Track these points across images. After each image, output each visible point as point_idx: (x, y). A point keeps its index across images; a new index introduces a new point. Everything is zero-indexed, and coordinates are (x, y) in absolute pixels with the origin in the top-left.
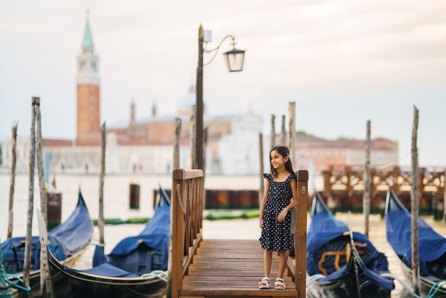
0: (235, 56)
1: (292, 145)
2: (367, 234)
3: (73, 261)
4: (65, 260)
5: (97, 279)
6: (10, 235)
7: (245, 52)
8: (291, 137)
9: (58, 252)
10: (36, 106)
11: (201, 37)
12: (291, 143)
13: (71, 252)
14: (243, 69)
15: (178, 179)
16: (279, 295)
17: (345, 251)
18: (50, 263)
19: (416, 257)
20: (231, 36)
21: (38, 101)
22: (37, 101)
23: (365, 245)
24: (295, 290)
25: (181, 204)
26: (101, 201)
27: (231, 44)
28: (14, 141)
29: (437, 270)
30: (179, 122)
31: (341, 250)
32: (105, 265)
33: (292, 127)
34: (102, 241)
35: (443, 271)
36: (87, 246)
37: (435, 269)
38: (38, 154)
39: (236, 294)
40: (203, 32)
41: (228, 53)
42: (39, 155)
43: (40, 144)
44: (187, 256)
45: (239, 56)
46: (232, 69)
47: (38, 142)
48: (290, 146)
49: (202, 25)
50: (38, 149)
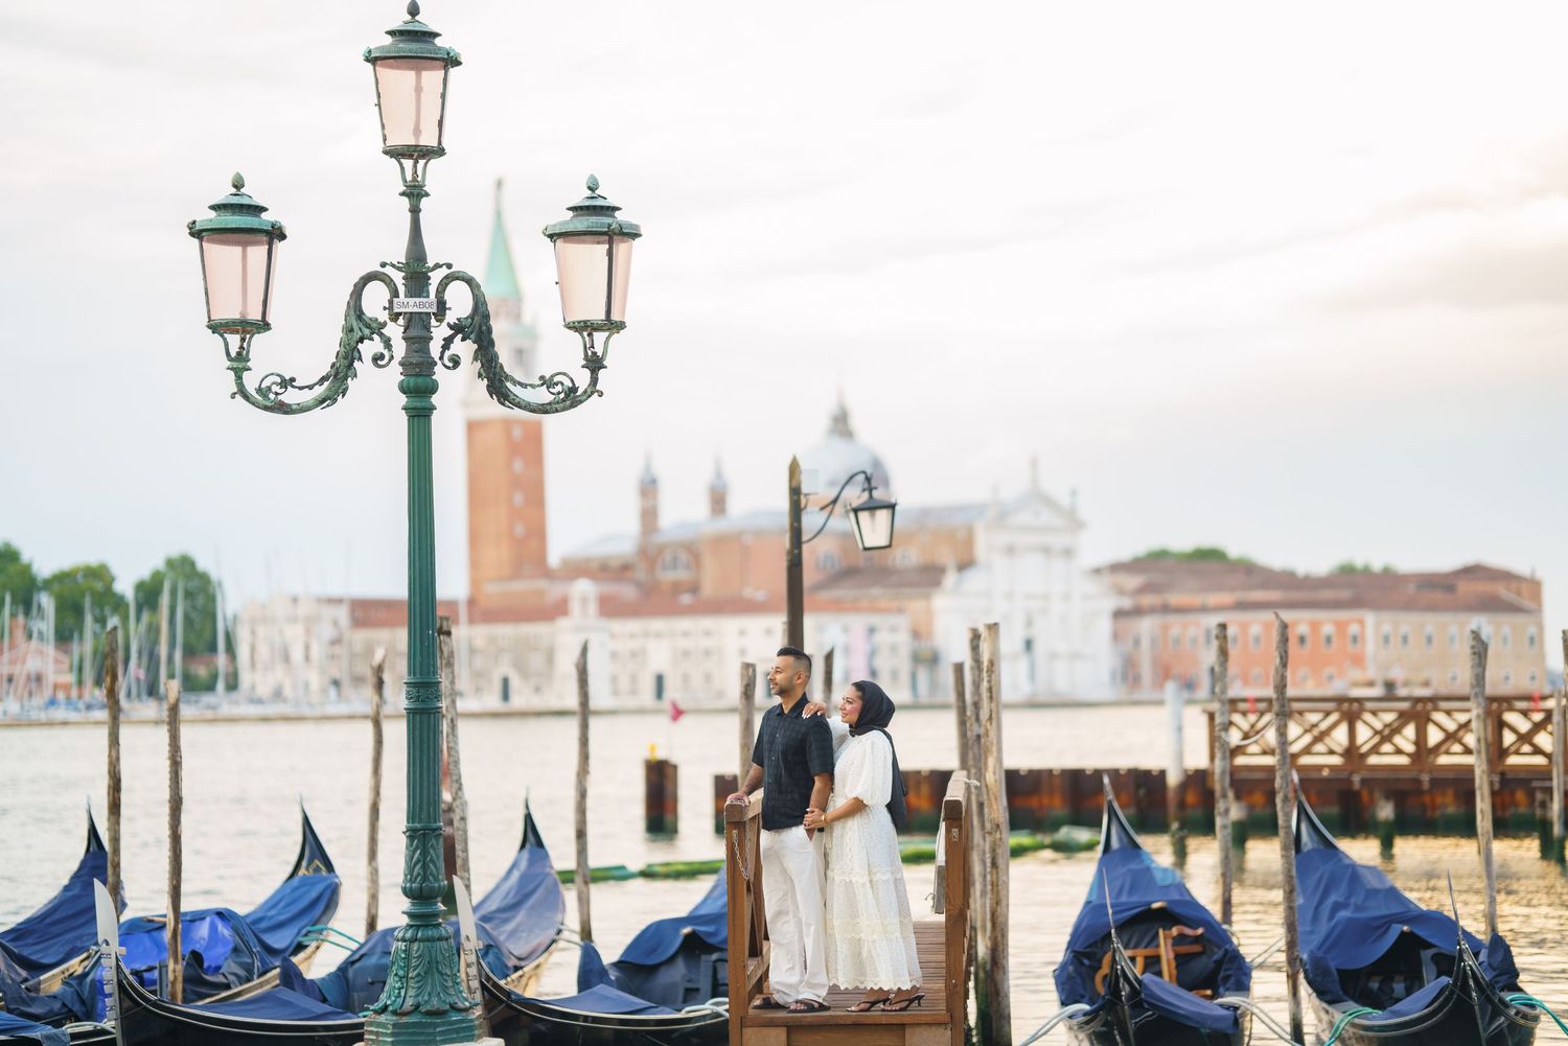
0: (873, 516)
1: (993, 715)
2: (1227, 904)
3: (524, 980)
4: (509, 979)
5: (581, 1019)
6: (372, 925)
7: (897, 508)
8: (991, 698)
9: (491, 957)
10: (442, 637)
11: (794, 484)
12: (991, 711)
13: (520, 959)
14: (894, 543)
15: (734, 820)
16: (916, 1022)
17: (1158, 946)
18: (483, 987)
19: (1293, 953)
20: (864, 472)
21: (448, 626)
22: (445, 628)
23: (1200, 931)
24: (944, 1012)
25: (741, 865)
26: (581, 834)
27: (864, 490)
28: (376, 698)
29: (1380, 988)
30: (751, 670)
31: (1146, 947)
32: (601, 989)
33: (993, 676)
34: (586, 933)
35: (1393, 990)
36: (554, 946)
37: (1375, 985)
38: (448, 742)
39: (843, 1022)
40: (801, 472)
41: (856, 511)
42: (451, 745)
43: (452, 721)
44: (759, 958)
45: (883, 515)
46: (867, 545)
47: (449, 717)
48: (990, 718)
49: (798, 457)
50: (450, 731)
